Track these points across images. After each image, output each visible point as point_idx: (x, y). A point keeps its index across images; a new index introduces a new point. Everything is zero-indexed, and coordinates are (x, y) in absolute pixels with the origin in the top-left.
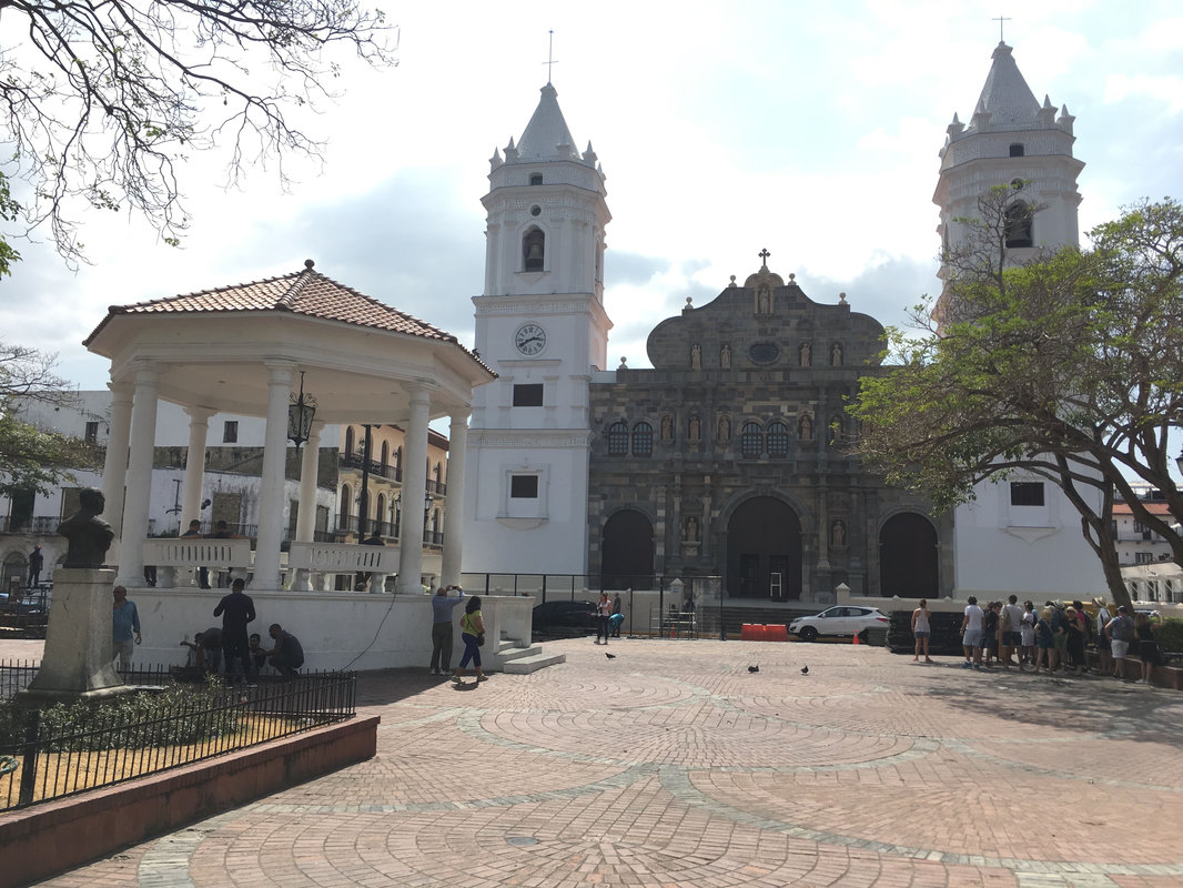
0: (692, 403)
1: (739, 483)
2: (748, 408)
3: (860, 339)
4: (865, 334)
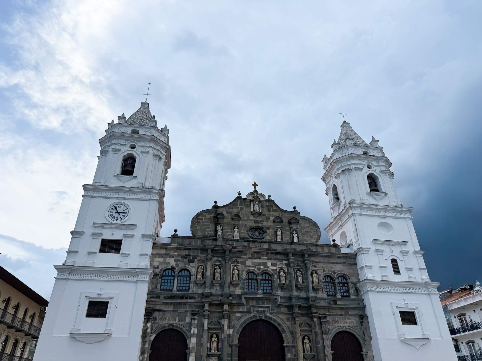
0: (216, 259)
1: (245, 310)
2: (249, 263)
3: (306, 229)
4: (308, 227)
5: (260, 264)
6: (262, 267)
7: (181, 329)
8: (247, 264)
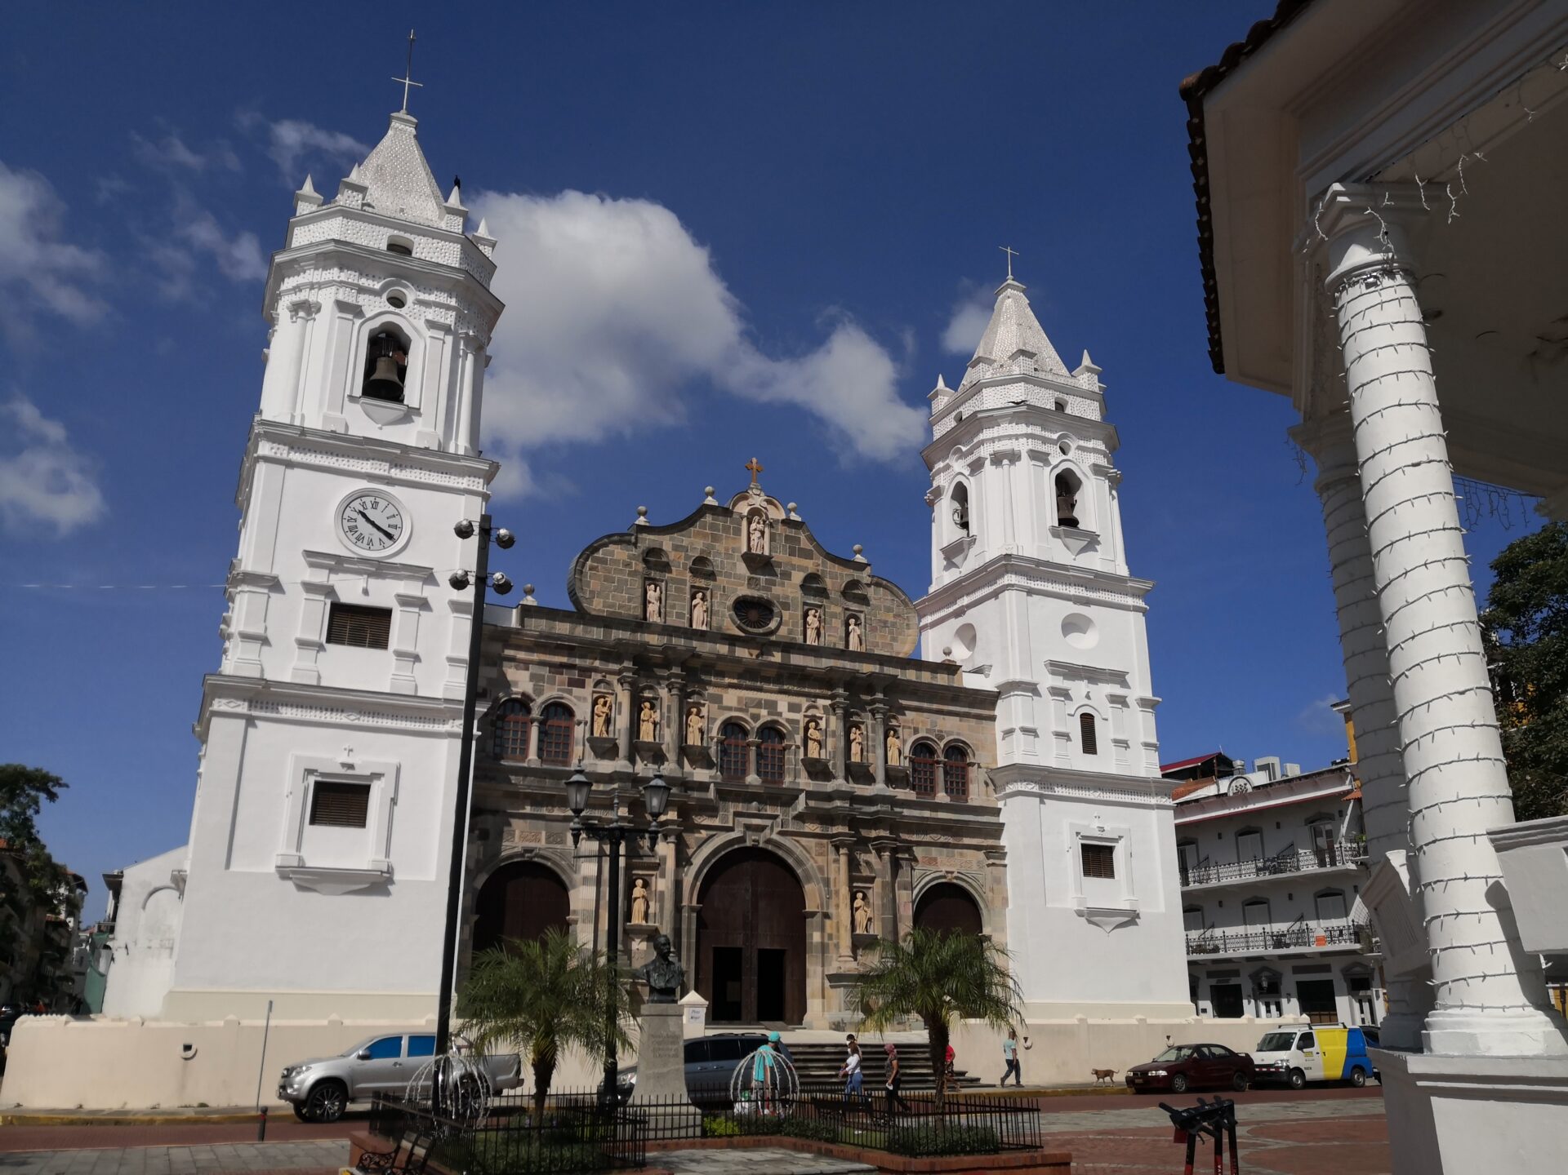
1: (717, 823)
2: (731, 697)
3: (882, 615)
4: (889, 610)
5: (759, 704)
6: (764, 712)
7: (555, 863)
8: (726, 703)
